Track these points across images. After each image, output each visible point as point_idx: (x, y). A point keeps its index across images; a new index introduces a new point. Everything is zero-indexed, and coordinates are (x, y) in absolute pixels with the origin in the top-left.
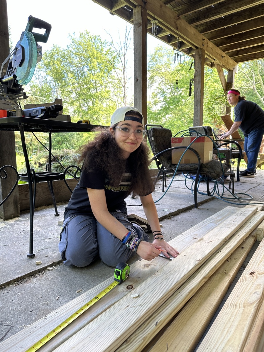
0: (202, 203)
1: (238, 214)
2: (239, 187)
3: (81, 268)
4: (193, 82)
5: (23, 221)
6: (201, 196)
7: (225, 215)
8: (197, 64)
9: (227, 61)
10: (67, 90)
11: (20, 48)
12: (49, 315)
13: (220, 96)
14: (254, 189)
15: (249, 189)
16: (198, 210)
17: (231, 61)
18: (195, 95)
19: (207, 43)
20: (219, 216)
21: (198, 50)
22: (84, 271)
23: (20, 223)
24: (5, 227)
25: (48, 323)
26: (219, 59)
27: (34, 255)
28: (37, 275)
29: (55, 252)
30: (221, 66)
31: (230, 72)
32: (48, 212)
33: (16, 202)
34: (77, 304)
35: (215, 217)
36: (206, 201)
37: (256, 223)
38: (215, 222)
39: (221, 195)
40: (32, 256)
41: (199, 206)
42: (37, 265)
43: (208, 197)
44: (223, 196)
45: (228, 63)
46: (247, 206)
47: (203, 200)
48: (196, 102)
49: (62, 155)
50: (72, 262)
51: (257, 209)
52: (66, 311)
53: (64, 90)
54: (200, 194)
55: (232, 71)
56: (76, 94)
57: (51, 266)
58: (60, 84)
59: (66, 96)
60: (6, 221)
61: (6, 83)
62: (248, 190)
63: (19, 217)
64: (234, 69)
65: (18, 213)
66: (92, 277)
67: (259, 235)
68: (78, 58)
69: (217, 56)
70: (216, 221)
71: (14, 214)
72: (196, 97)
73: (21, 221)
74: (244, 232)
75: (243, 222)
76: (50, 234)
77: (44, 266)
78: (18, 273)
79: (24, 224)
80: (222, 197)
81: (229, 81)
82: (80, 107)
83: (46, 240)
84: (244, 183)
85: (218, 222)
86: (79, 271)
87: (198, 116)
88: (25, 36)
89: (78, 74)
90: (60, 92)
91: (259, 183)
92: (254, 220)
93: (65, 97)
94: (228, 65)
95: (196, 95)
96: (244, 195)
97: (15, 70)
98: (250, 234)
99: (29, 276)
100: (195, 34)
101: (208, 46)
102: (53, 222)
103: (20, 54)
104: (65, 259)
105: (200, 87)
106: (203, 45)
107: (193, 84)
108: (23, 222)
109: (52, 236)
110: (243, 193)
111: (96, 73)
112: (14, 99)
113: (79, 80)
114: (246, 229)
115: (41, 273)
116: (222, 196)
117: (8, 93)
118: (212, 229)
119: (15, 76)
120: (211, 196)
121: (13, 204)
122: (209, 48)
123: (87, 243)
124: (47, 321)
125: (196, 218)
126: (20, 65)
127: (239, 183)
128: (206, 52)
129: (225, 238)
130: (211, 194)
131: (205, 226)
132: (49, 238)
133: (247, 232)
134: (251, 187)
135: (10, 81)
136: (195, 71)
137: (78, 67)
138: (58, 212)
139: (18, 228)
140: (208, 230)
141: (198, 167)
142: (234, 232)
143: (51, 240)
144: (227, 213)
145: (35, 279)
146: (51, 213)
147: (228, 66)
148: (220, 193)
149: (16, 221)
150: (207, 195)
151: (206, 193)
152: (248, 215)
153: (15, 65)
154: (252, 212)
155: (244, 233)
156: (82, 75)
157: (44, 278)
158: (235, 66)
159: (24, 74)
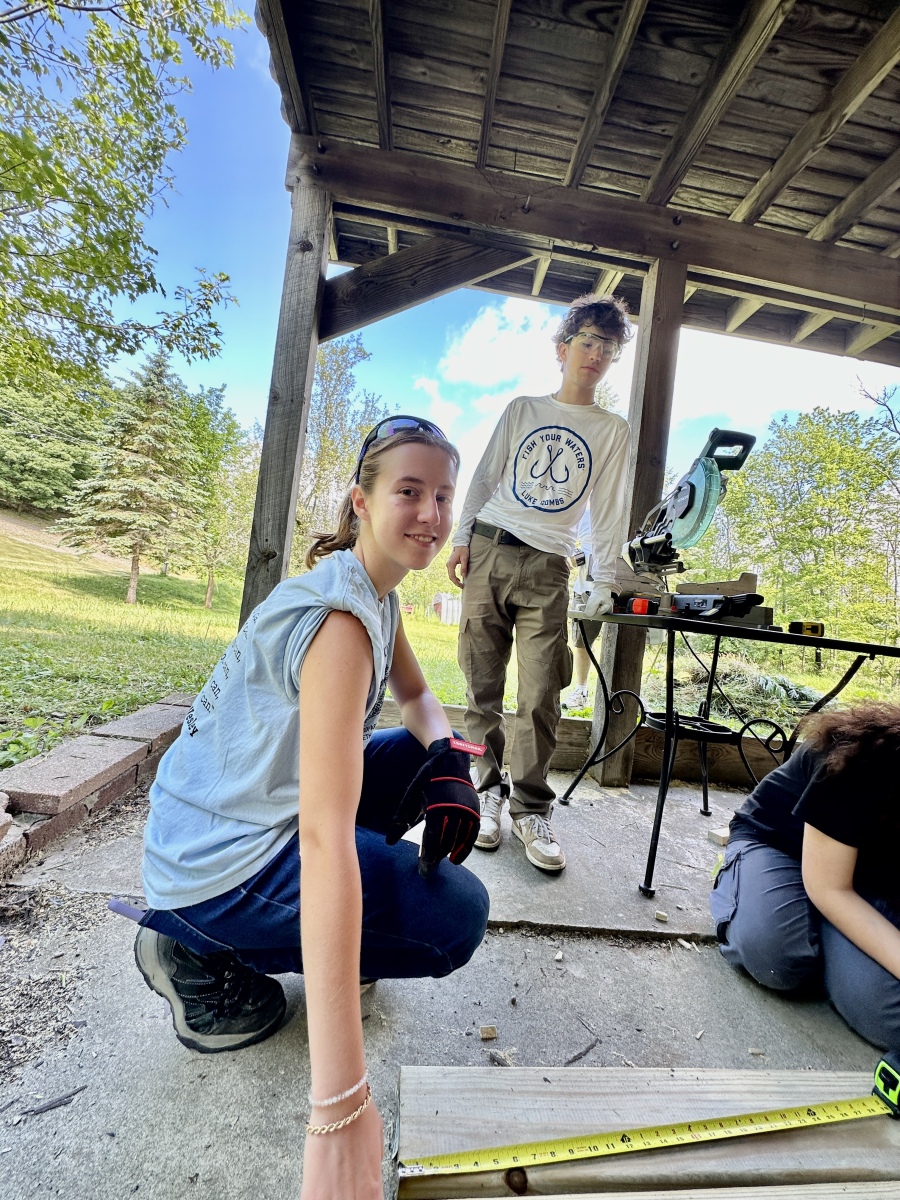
3: (764, 988)
5: (634, 800)
10: (752, 532)
11: (686, 488)
12: (679, 1072)
22: (770, 1000)
23: (628, 803)
24: (601, 801)
25: (676, 1093)
27: (653, 892)
28: (656, 944)
29: (699, 906)
32: (686, 797)
33: (626, 759)
34: (752, 1092)
40: (647, 893)
42: (657, 920)
49: (728, 671)
50: (742, 959)
52: (722, 1092)
53: (744, 532)
56: (775, 539)
57: (689, 938)
58: (738, 520)
59: (749, 544)
60: (603, 789)
61: (650, 546)
63: (627, 787)
65: (626, 781)
66: (795, 1032)
68: (789, 467)
71: (619, 780)
73: (630, 799)
76: (689, 854)
77: (673, 932)
78: (619, 920)
79: (636, 807)
82: (781, 566)
83: (679, 866)
86: (757, 993)
88: (700, 465)
89: (784, 498)
90: (737, 535)
93: (746, 546)
97: (671, 524)
99: (640, 938)
102: (696, 826)
103: (685, 498)
104: (725, 941)
108: (634, 804)
109: (692, 862)
111: (833, 491)
112: (657, 571)
113: (786, 509)
115: (664, 945)
117: (649, 562)
119: (669, 536)
121: (620, 760)
123: (793, 933)
124: (674, 1085)
126: (682, 516)
132: (685, 863)
135: (658, 544)
137: (787, 483)
138: (710, 805)
139: (624, 812)
143: (691, 871)
145: (651, 953)
146: (694, 803)
149: (622, 795)
153: (671, 514)
156: (795, 500)
157: (669, 961)
159: (687, 531)
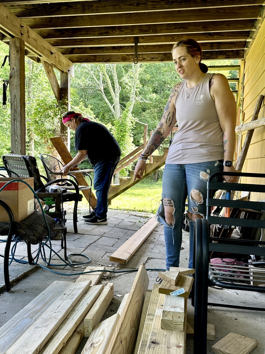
0: (18, 280)
1: (66, 296)
2: (75, 242)
4: (8, 84)
6: (19, 267)
7: (48, 299)
8: (14, 59)
9: (59, 59)
13: (51, 106)
14: (94, 244)
15: (88, 246)
16: (10, 294)
17: (64, 59)
18: (11, 105)
19: (28, 32)
20: (38, 304)
21: (14, 39)
26: (47, 56)
30: (50, 65)
31: (64, 74)
35: (32, 306)
36: (25, 276)
37: (84, 309)
38: (31, 315)
39: (48, 261)
41: (13, 286)
43: (29, 267)
44: (51, 263)
45: (60, 62)
46: (81, 276)
47: (20, 275)
48: (14, 115)
51: (91, 282)
54: (18, 263)
55: (67, 74)
62: (86, 248)
64: (69, 71)
67: (87, 328)
69: (44, 51)
70: (33, 314)
72: (13, 108)
74: (66, 330)
75: (68, 312)
80: (49, 265)
81: (63, 87)
84: (83, 234)
85: (36, 314)
87: (17, 135)
91: (102, 234)
92: (84, 304)
94: (60, 65)
95: (13, 105)
96: (80, 257)
98: (76, 331)
100: (8, 16)
101: (30, 36)
105: (19, 94)
106: (22, 34)
107: (8, 89)
110: (79, 253)
114: (70, 324)
116: (50, 261)
118: (24, 331)
120: (33, 264)
122: (30, 39)
125: (4, 312)
127: (77, 236)
128: (26, 43)
129: (37, 348)
130: (33, 261)
131: (14, 327)
133: (69, 330)
134: (91, 242)
136: (11, 69)
140: (18, 334)
141: (9, 228)
142: (51, 334)
144: (51, 295)
147: (60, 67)
148: (46, 257)
150: (28, 263)
151: (27, 259)
152: (76, 297)
154: (83, 291)
155: (66, 332)
158: (71, 67)
